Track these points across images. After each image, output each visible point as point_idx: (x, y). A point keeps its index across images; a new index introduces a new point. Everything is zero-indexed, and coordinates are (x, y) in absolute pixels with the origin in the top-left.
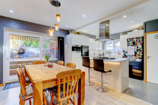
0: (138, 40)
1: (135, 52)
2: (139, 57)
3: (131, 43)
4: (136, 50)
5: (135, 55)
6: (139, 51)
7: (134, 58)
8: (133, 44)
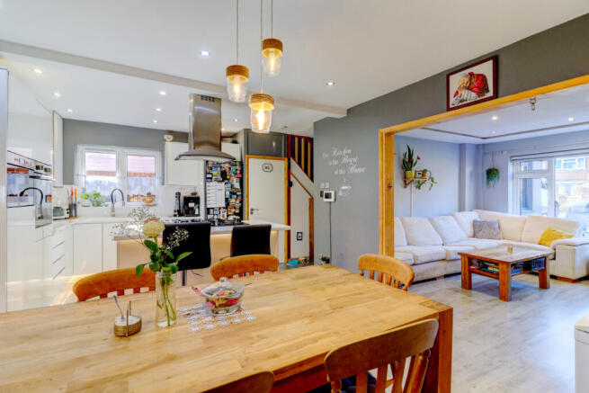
0: (233, 169)
1: (227, 200)
2: (233, 210)
3: (216, 173)
4: (228, 193)
5: (227, 208)
6: (235, 196)
7: (223, 216)
8: (222, 176)
